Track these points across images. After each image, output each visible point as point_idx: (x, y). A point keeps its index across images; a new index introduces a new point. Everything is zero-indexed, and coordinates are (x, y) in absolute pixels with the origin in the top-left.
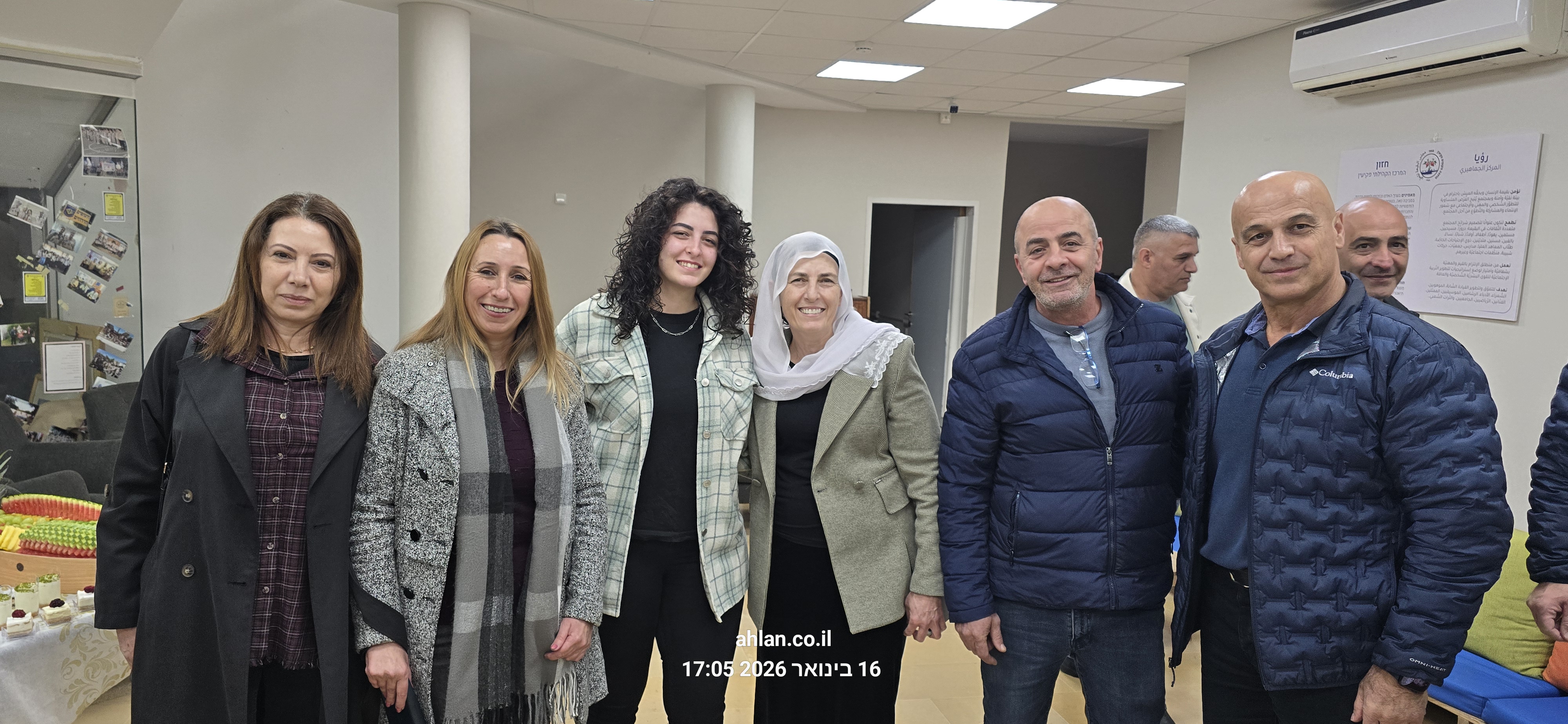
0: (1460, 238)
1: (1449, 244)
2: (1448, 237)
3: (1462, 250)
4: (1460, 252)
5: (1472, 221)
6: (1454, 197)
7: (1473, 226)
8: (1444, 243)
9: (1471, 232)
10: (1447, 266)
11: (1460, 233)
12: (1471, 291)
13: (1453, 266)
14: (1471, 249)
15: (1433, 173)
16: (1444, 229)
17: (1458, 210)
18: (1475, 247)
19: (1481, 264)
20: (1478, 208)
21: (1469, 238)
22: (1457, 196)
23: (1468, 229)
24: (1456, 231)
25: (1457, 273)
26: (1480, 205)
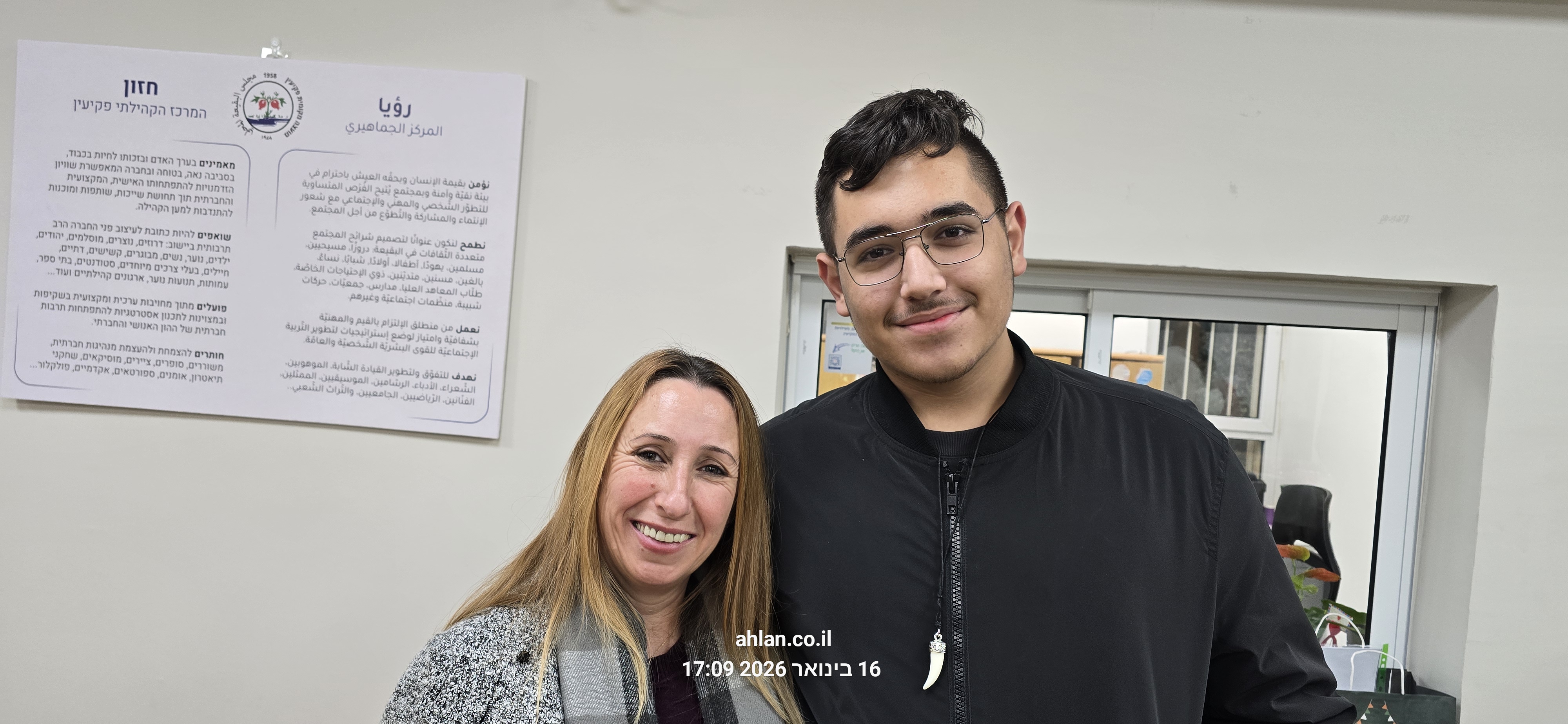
0: (358, 267)
1: (329, 277)
2: (328, 265)
3: (365, 292)
4: (359, 297)
5: (385, 235)
6: (336, 181)
7: (387, 246)
8: (319, 276)
9: (384, 257)
10: (330, 324)
11: (356, 256)
12: (393, 378)
13: (347, 325)
14: (386, 292)
15: (279, 125)
16: (314, 247)
17: (349, 208)
18: (394, 288)
19: (410, 323)
20: (396, 209)
21: (380, 268)
22: (342, 180)
23: (376, 250)
24: (346, 252)
25: (355, 339)
26: (399, 204)
